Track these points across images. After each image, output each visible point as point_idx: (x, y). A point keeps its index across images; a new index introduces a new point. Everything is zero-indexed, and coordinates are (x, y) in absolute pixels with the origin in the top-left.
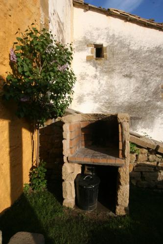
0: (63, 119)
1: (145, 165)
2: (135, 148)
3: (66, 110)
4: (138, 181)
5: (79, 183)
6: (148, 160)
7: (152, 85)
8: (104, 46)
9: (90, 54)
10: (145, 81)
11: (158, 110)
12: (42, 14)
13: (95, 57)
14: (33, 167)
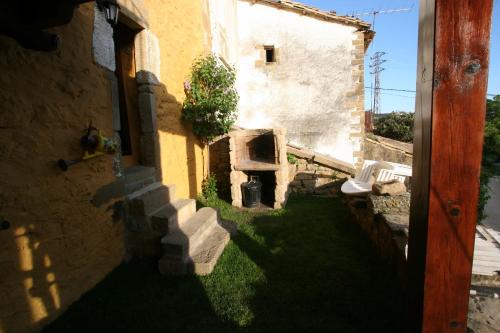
0: (230, 134)
1: (304, 174)
2: (295, 158)
3: (232, 127)
4: (299, 189)
5: (245, 189)
6: (307, 169)
7: (333, 93)
8: (276, 47)
9: (259, 59)
10: (326, 89)
11: (342, 123)
12: (205, 34)
13: (265, 61)
14: (204, 181)
